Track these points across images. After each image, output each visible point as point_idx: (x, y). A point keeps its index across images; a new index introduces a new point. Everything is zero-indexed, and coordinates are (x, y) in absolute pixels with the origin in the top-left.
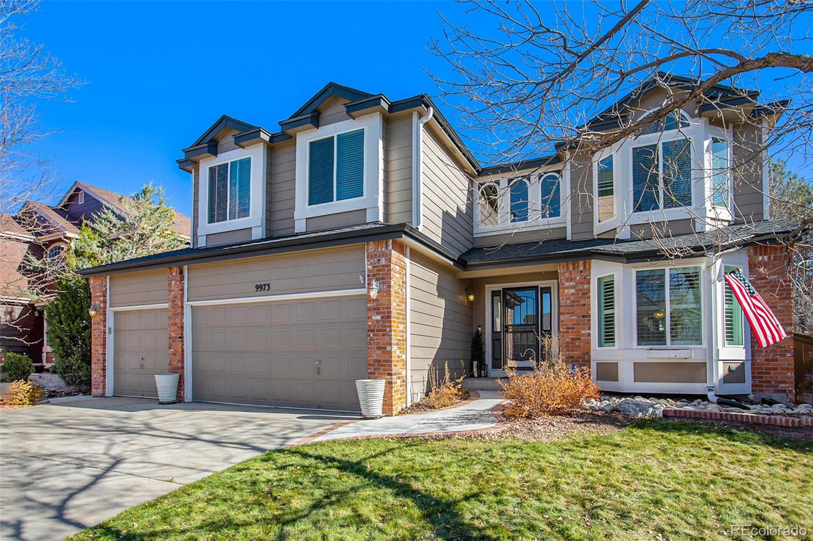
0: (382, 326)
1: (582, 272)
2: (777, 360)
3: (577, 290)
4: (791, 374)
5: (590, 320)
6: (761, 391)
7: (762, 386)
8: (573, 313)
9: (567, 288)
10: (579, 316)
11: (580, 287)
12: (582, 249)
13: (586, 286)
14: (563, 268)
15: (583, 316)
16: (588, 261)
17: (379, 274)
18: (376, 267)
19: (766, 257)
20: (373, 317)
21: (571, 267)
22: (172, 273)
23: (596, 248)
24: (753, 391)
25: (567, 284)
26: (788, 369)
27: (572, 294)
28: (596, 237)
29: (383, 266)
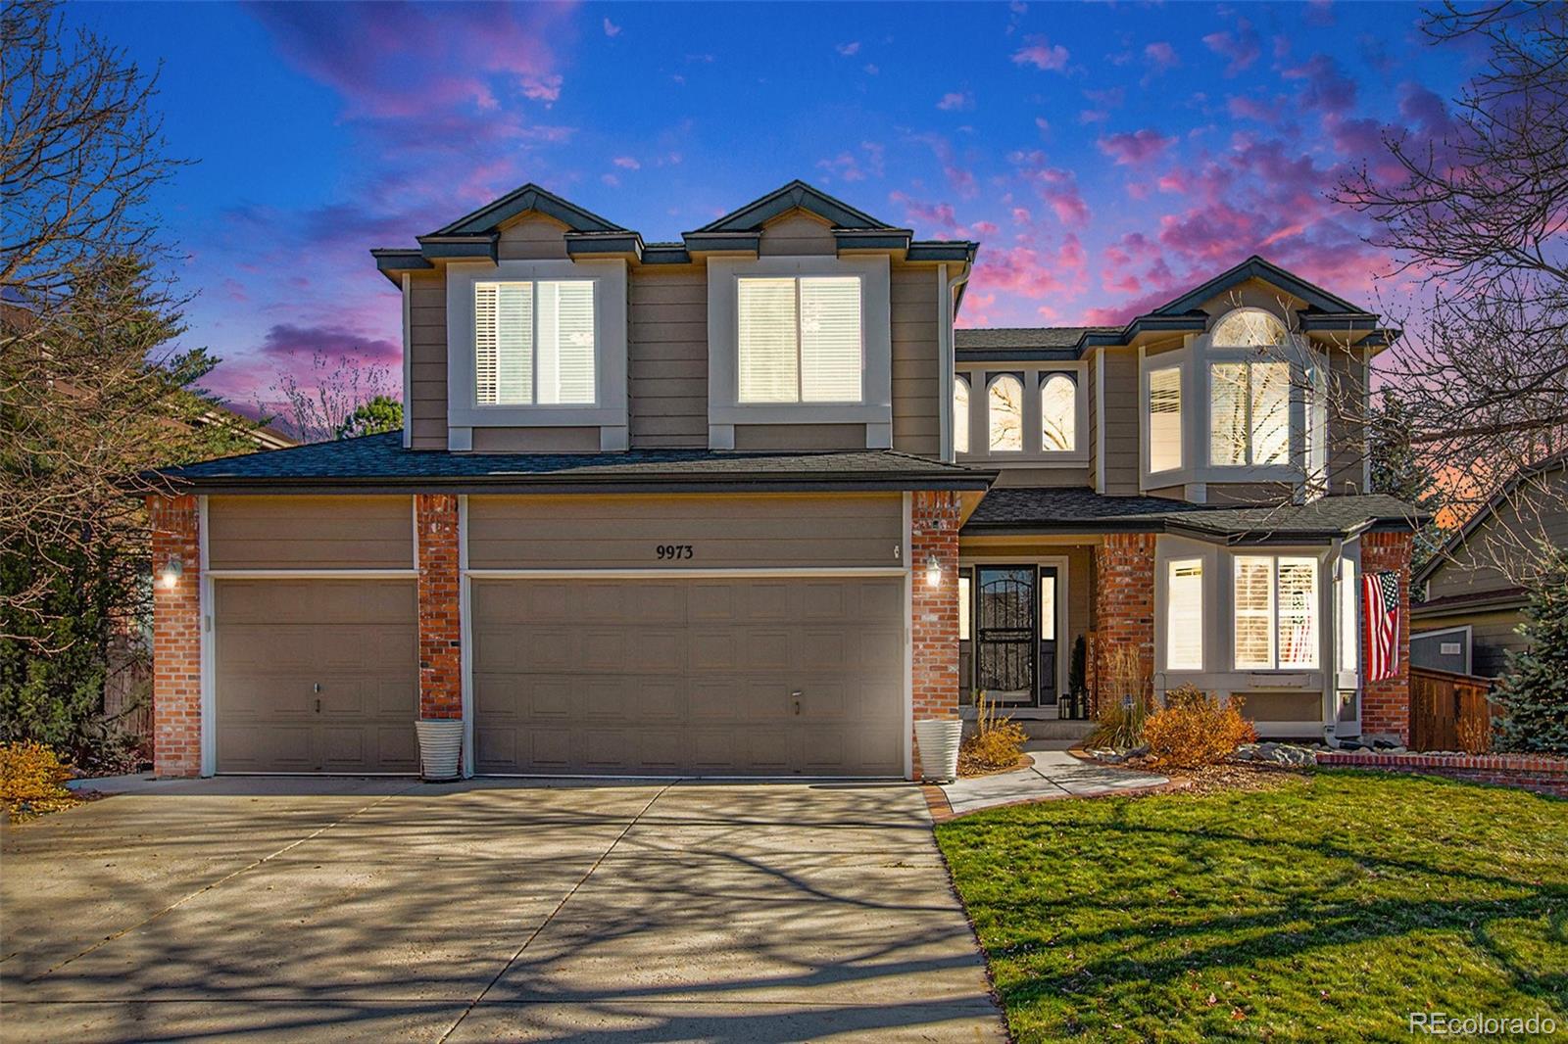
0: (942, 632)
1: (1141, 550)
2: (1390, 690)
3: (1133, 579)
4: (1405, 708)
5: (1152, 627)
6: (1372, 731)
7: (1372, 725)
8: (1128, 615)
9: (1120, 574)
10: (1136, 621)
11: (1139, 574)
12: (1147, 516)
13: (1148, 574)
14: (1114, 542)
15: (1143, 621)
16: (1152, 535)
17: (935, 546)
18: (930, 533)
19: (1382, 549)
20: (924, 617)
21: (1126, 542)
22: (432, 507)
23: (1170, 515)
24: (1363, 731)
25: (1119, 568)
26: (1402, 702)
27: (1127, 585)
28: (1145, 494)
29: (942, 533)
